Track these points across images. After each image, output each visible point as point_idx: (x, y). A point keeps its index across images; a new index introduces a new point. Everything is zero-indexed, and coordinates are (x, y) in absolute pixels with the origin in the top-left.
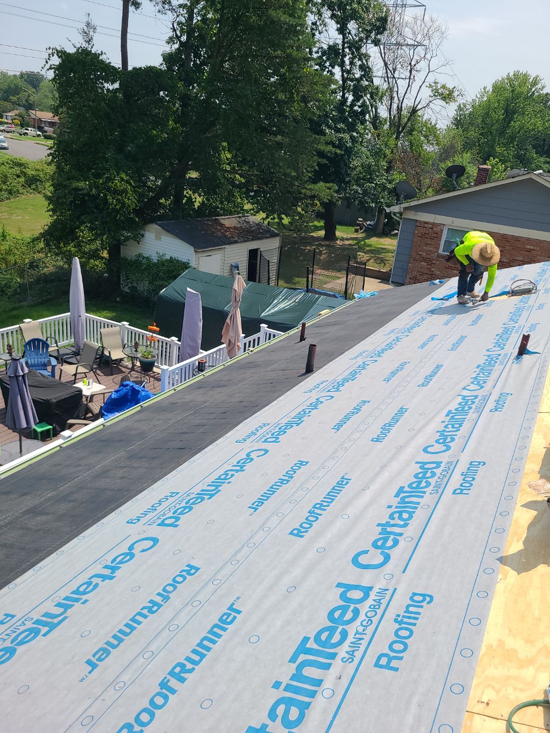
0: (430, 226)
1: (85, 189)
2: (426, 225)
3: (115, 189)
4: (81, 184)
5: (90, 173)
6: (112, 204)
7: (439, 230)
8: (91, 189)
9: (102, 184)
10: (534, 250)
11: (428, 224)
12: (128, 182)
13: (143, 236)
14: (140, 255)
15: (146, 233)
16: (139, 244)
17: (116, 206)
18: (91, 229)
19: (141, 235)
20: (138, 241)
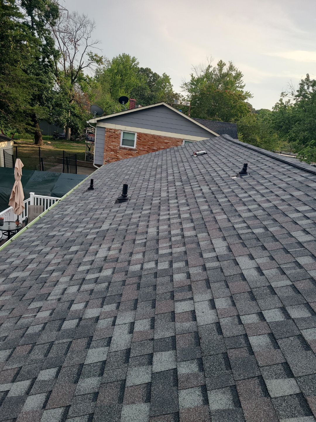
0: (113, 131)
2: (111, 131)
7: (119, 133)
10: (169, 143)
11: (112, 130)
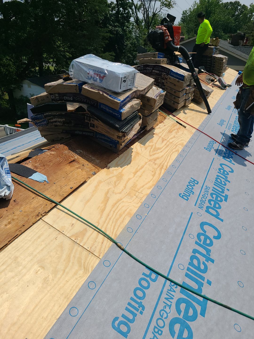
12: (10, 60)
15: (23, 85)
16: (21, 90)
19: (21, 86)
20: (20, 89)
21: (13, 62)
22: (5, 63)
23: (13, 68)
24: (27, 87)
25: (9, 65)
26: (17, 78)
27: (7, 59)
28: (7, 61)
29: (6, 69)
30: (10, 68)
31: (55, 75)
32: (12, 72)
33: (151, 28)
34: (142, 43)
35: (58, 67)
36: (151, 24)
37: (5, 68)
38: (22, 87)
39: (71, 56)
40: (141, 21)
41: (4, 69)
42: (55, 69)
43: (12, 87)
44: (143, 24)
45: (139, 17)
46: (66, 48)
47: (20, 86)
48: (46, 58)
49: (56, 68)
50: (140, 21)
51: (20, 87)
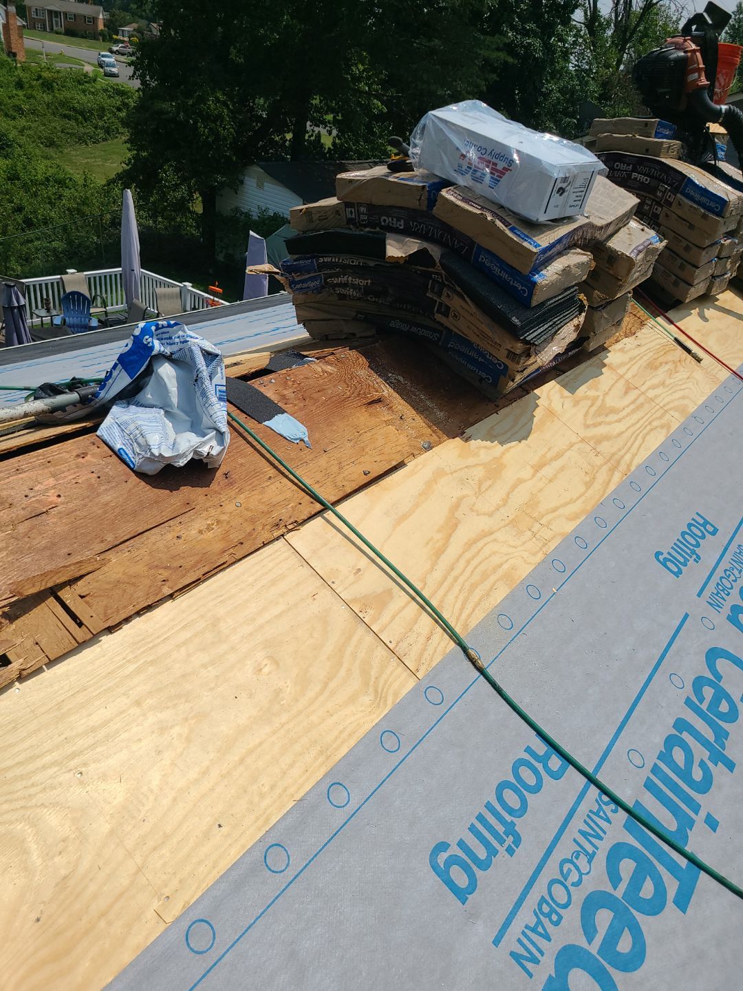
1: (170, 112)
3: (207, 113)
4: (165, 106)
5: (178, 90)
6: (203, 135)
8: (178, 113)
9: (192, 106)
12: (225, 104)
13: (242, 182)
14: (237, 209)
15: (246, 178)
16: (237, 193)
17: (207, 137)
18: (177, 170)
19: (240, 181)
20: (235, 189)
21: (232, 111)
22: (211, 110)
23: (228, 130)
24: (255, 185)
25: (220, 117)
26: (234, 158)
27: (218, 100)
28: (215, 104)
29: (211, 129)
30: (221, 126)
31: (333, 162)
32: (225, 139)
33: (629, 49)
34: (594, 91)
35: (345, 138)
36: (632, 35)
37: (208, 125)
38: (242, 184)
39: (385, 110)
40: (605, 23)
41: (205, 127)
42: (334, 144)
43: (217, 181)
44: (609, 33)
45: (599, 12)
46: (375, 86)
47: (237, 181)
48: (317, 110)
49: (337, 141)
50: (601, 24)
51: (236, 185)
